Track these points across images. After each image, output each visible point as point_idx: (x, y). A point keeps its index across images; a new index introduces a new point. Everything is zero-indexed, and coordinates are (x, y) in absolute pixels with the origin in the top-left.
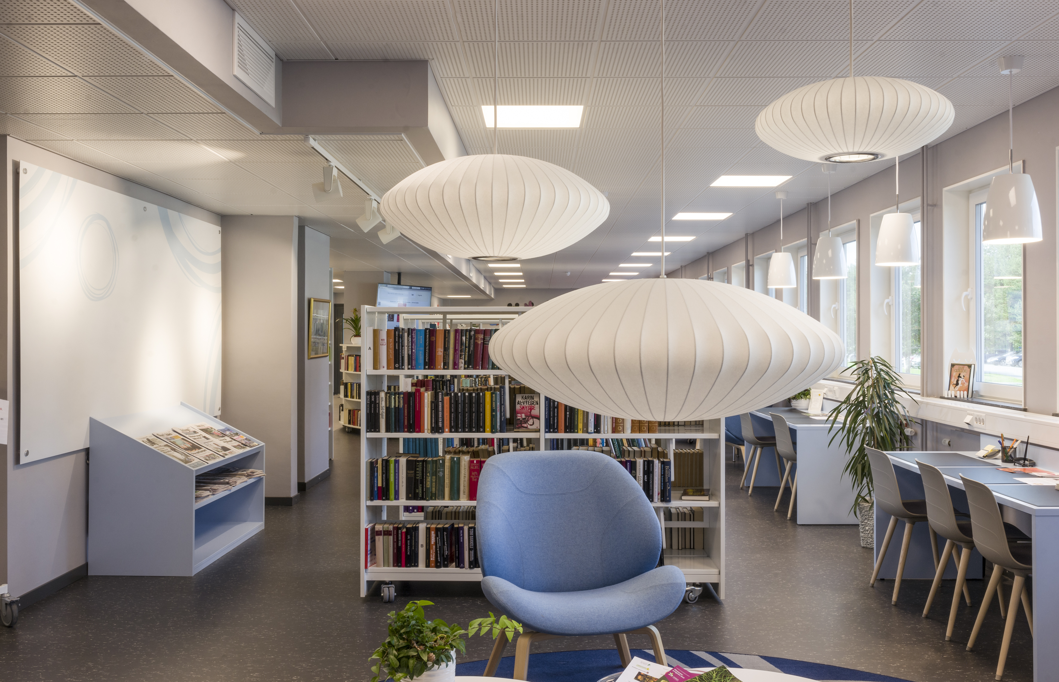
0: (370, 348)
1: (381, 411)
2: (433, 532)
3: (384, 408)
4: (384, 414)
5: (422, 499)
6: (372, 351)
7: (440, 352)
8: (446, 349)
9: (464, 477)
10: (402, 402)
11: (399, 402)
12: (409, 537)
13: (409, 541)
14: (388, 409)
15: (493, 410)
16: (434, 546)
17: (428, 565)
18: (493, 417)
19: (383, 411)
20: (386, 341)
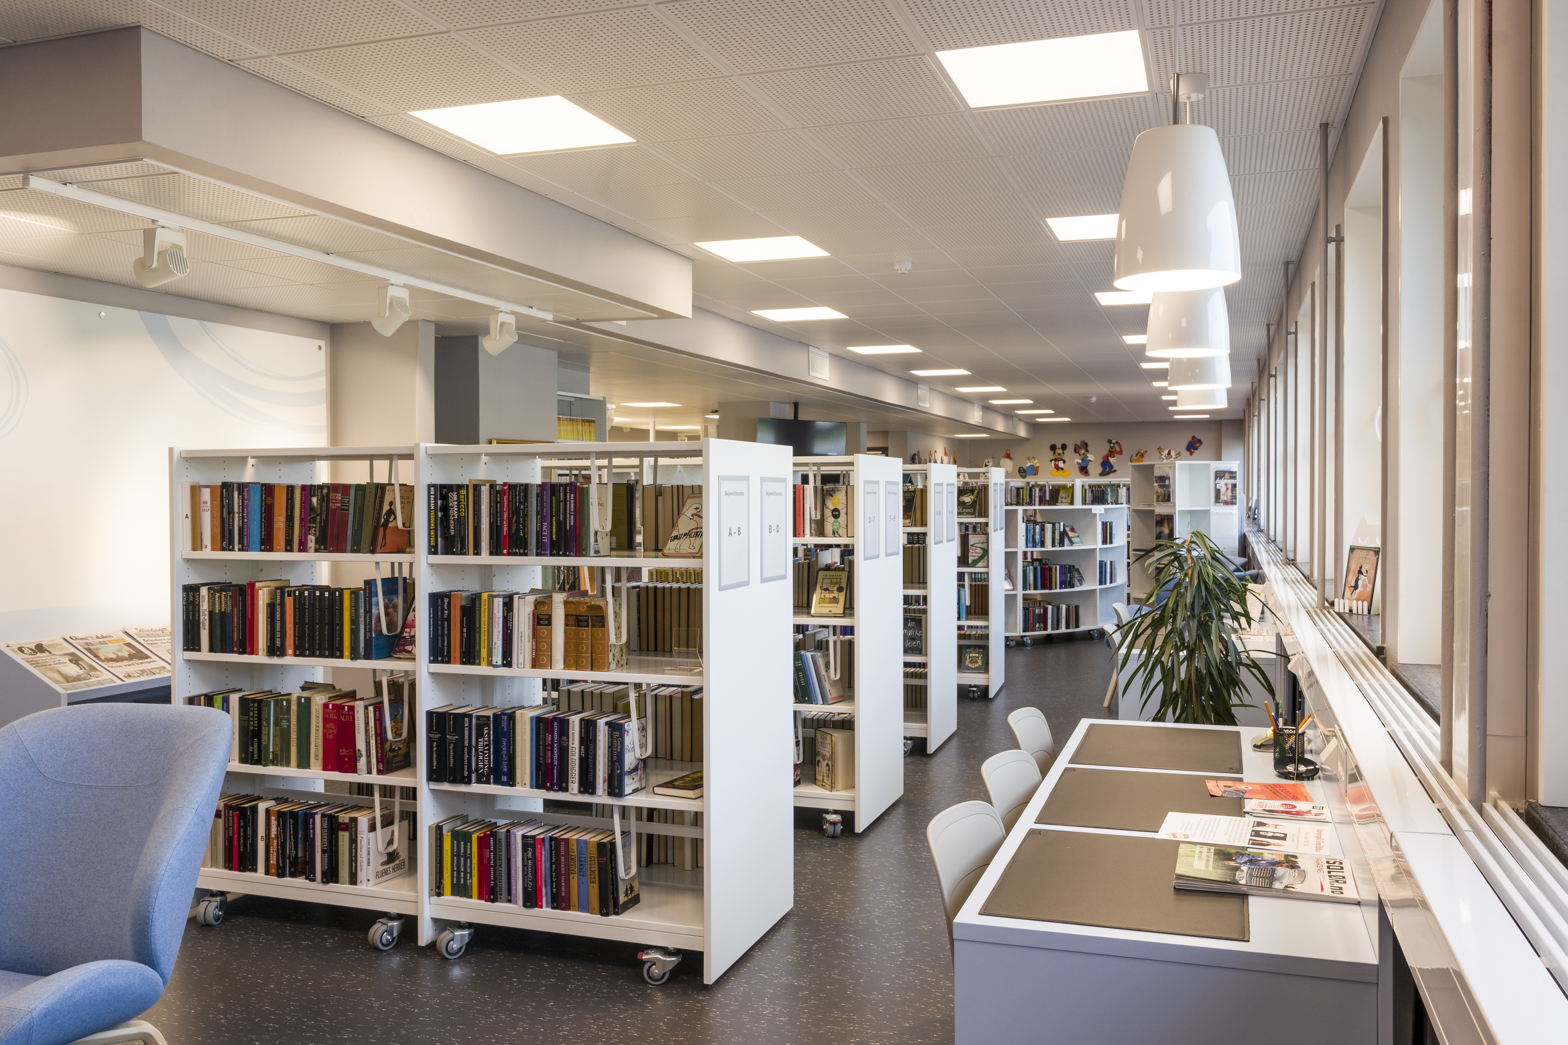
0: (187, 517)
1: (202, 617)
2: (273, 818)
3: (207, 613)
4: (207, 623)
5: (258, 762)
6: (189, 521)
7: (280, 523)
8: (290, 518)
9: (317, 730)
10: (229, 603)
11: (226, 603)
12: (242, 824)
13: (242, 830)
14: (211, 613)
15: (354, 622)
16: (275, 841)
17: (267, 872)
18: (354, 632)
19: (204, 618)
20: (209, 504)
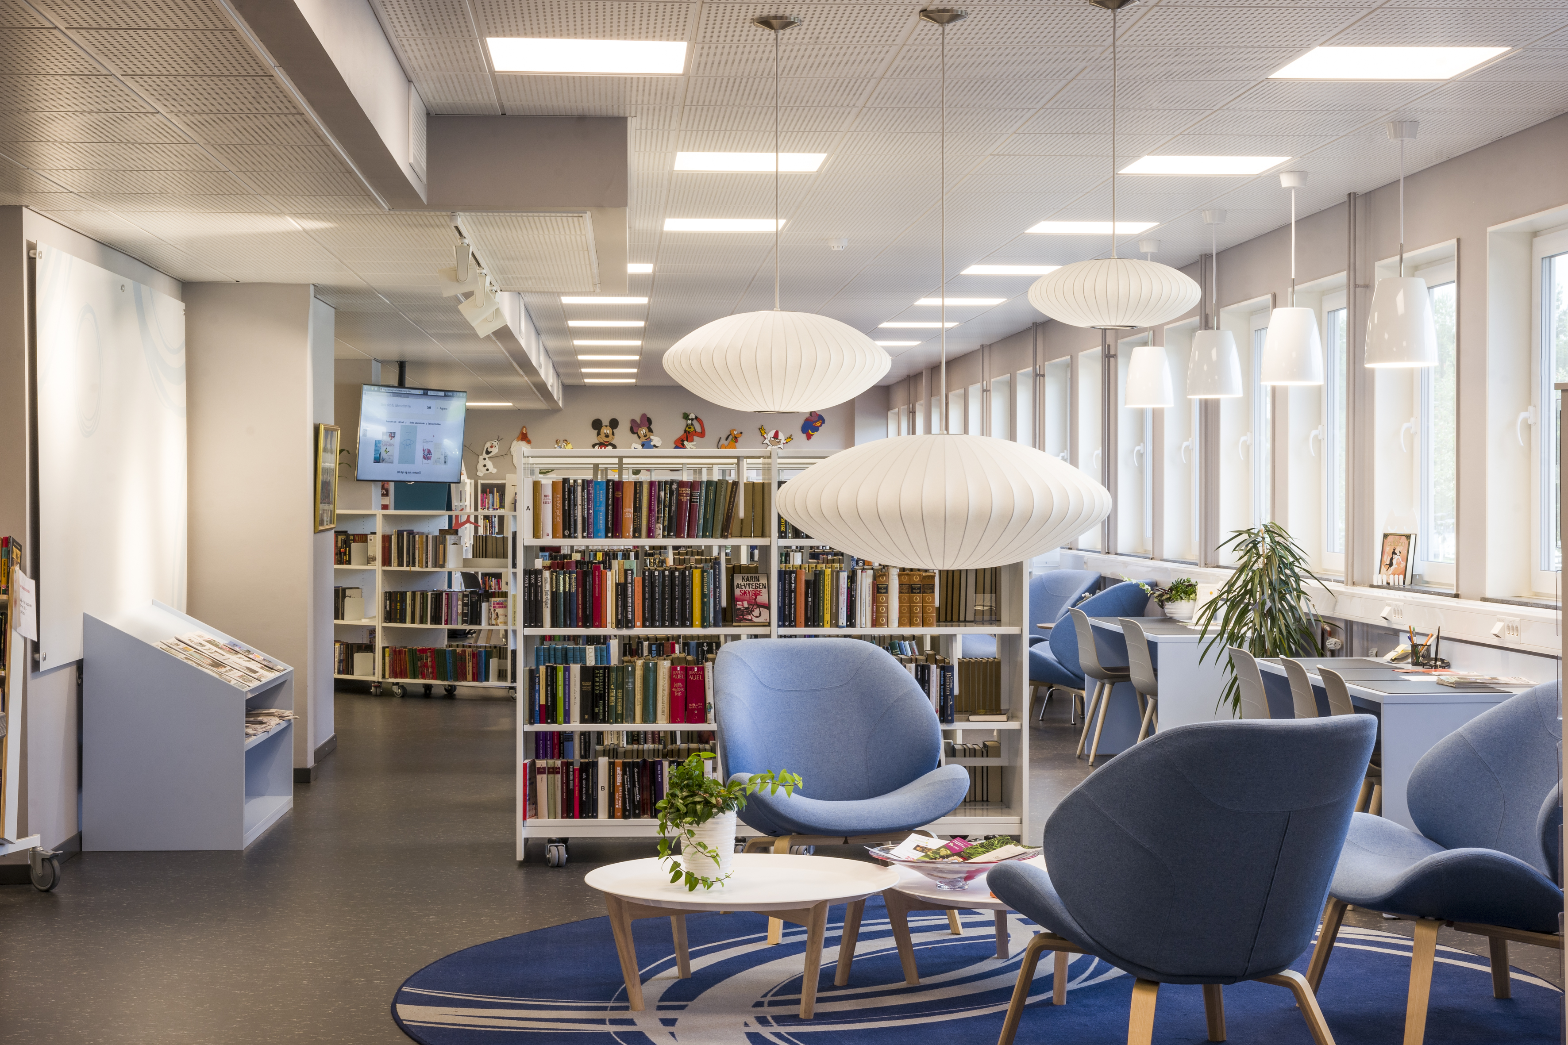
0: (528, 508)
1: (544, 597)
2: (619, 768)
3: (549, 593)
4: (549, 602)
5: (604, 721)
6: (531, 512)
7: (628, 513)
8: (637, 509)
9: (663, 690)
10: (574, 584)
11: (570, 584)
12: (584, 777)
13: (584, 782)
14: (554, 595)
15: (703, 595)
16: (621, 788)
17: (611, 815)
18: (704, 605)
19: (547, 597)
20: (550, 498)
